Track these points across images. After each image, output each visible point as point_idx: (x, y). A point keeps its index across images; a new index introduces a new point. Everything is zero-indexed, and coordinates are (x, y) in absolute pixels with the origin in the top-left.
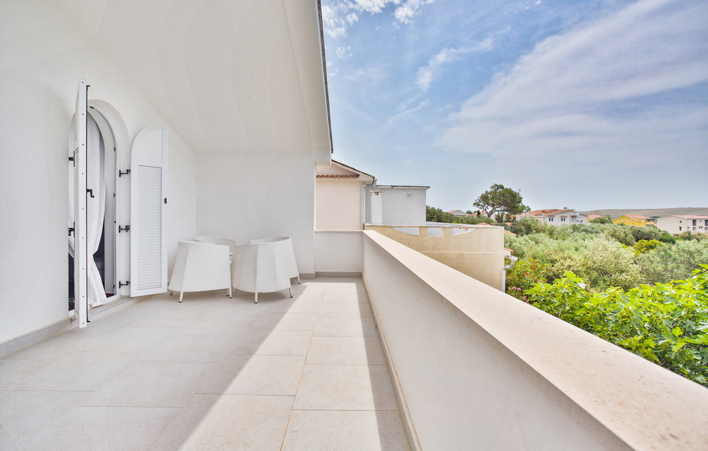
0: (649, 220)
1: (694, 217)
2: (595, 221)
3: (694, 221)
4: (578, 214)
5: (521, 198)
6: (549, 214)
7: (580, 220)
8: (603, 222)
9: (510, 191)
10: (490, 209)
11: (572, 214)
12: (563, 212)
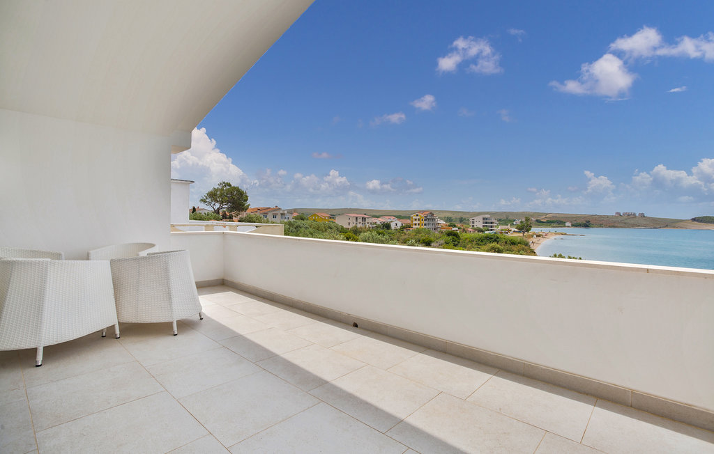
0: (330, 218)
1: (356, 215)
2: (296, 218)
3: (357, 218)
4: (286, 212)
5: (247, 197)
6: (264, 211)
7: (287, 217)
8: (302, 219)
9: (237, 189)
10: (217, 205)
11: (281, 212)
12: (274, 210)
